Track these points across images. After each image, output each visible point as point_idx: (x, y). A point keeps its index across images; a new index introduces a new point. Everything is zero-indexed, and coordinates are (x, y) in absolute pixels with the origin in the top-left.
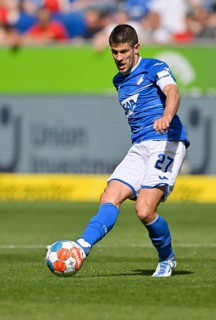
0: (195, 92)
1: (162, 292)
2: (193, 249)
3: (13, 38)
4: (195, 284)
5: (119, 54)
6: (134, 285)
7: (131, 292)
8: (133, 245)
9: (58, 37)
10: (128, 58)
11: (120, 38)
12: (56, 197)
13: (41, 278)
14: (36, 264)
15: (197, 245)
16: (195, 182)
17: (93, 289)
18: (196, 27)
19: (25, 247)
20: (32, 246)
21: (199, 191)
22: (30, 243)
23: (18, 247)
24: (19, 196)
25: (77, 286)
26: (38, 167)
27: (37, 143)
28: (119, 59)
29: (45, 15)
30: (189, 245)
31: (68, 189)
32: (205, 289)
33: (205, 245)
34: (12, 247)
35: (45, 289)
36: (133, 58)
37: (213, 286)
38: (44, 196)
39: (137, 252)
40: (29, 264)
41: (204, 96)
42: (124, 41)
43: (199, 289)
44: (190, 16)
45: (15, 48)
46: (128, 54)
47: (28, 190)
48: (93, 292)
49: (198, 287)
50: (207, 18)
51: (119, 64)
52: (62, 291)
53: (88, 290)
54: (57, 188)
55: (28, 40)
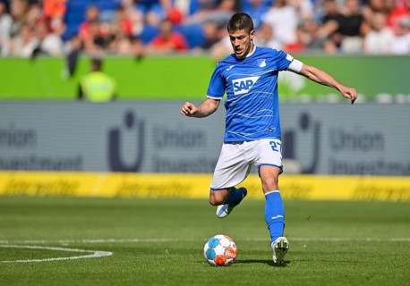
0: (305, 98)
1: (275, 282)
2: (303, 242)
3: (138, 48)
4: (305, 275)
5: (237, 40)
6: (248, 276)
7: (246, 282)
8: (248, 239)
9: (179, 48)
10: (244, 43)
11: (238, 25)
12: (177, 194)
13: (163, 269)
14: (159, 257)
15: (307, 239)
16: (305, 181)
17: (211, 280)
18: (306, 38)
19: (148, 240)
20: (155, 240)
21: (309, 189)
22: (153, 237)
23: (141, 240)
24: (143, 193)
25: (196, 277)
26: (160, 167)
27: (159, 145)
28: (237, 44)
29: (167, 27)
30: (300, 239)
31: (188, 187)
32: (314, 280)
33: (315, 239)
34: (136, 240)
35: (167, 280)
36: (250, 43)
37: (321, 277)
38: (165, 193)
39: (251, 246)
40: (152, 256)
41: (314, 102)
42: (240, 28)
43: (309, 280)
44: (301, 28)
45: (139, 58)
46: (245, 39)
47: (151, 188)
48: (211, 282)
49: (308, 277)
50: (316, 30)
51: (236, 48)
52: (182, 282)
53: (206, 280)
54: (177, 186)
55: (151, 50)
